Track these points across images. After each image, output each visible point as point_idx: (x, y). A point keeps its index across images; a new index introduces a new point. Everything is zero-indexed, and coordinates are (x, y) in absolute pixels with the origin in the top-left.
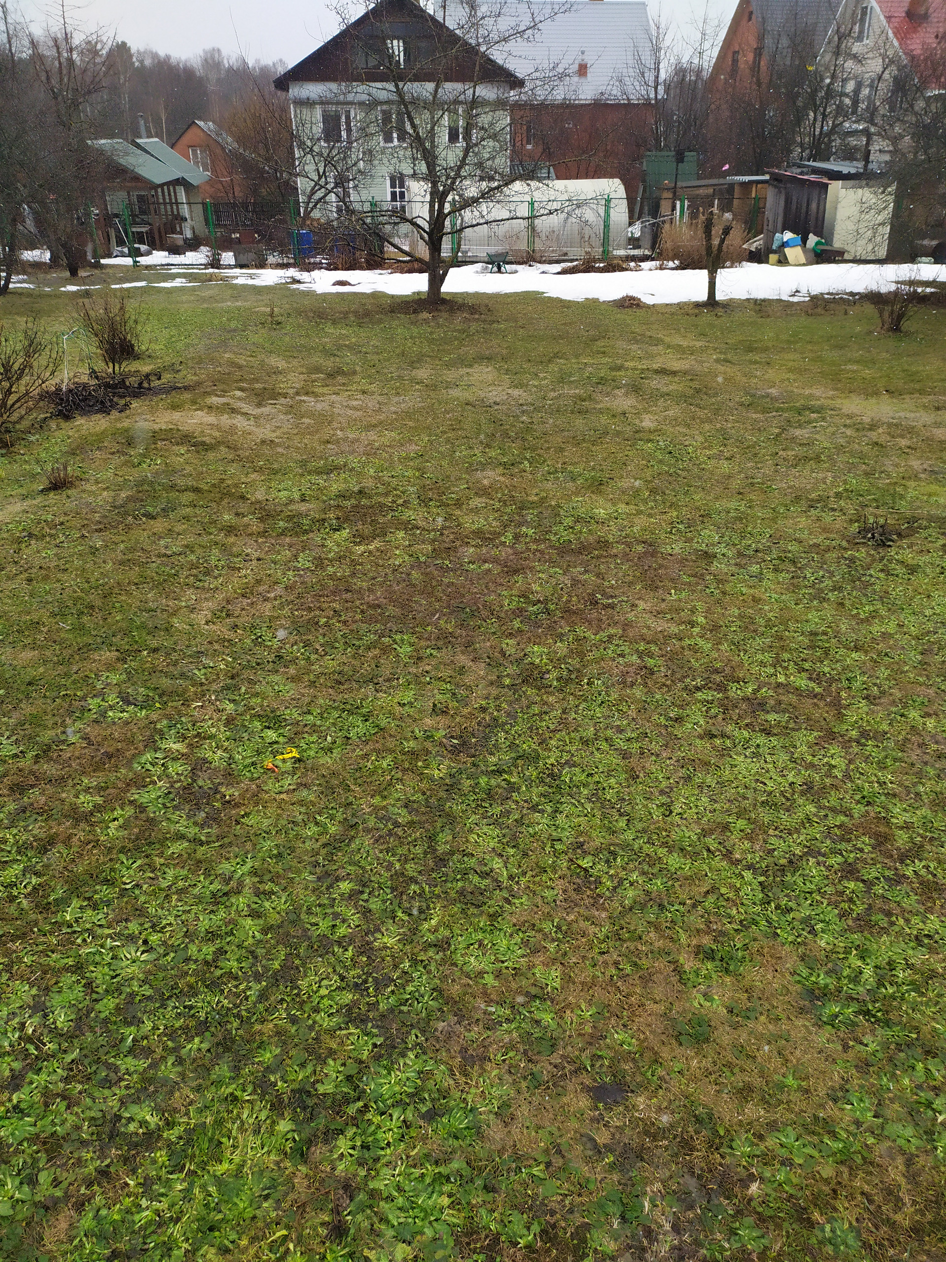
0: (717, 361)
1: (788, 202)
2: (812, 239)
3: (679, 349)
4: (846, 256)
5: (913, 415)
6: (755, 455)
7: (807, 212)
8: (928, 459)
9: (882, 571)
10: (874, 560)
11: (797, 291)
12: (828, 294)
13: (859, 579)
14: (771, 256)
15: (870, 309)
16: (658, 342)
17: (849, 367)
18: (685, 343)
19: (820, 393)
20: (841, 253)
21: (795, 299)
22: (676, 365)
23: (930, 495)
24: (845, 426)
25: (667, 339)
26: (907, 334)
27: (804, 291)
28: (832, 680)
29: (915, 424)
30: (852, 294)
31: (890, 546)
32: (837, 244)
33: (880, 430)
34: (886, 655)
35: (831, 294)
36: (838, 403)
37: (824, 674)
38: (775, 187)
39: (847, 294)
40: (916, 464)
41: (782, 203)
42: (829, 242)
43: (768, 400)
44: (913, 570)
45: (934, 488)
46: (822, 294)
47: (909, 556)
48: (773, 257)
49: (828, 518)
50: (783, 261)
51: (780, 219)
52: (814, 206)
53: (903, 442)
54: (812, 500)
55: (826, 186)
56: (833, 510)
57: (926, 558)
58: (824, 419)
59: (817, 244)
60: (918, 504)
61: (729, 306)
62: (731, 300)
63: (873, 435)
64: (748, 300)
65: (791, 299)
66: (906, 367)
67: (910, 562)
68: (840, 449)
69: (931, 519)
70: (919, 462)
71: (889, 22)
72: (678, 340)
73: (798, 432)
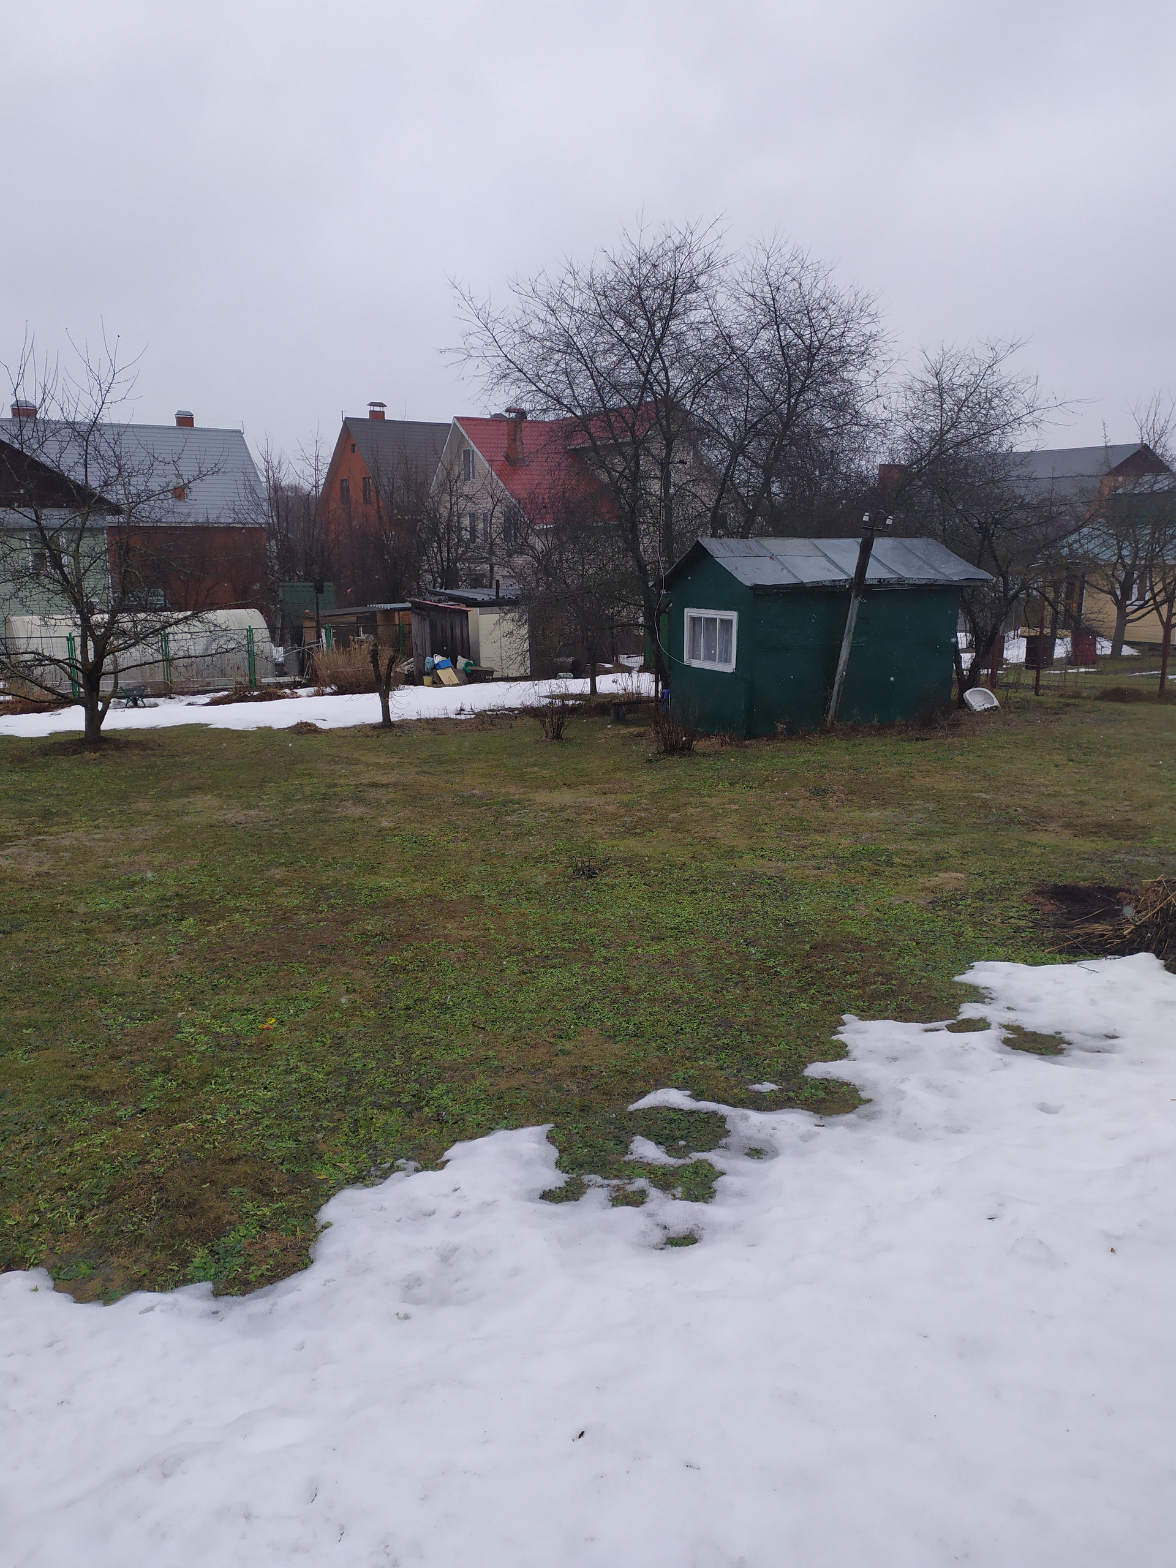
0: (417, 773)
1: (433, 627)
2: (461, 661)
3: (378, 766)
4: (496, 675)
5: (588, 799)
6: (484, 836)
7: (452, 635)
8: (606, 825)
9: (594, 890)
10: (587, 886)
11: (462, 710)
12: (489, 711)
13: (582, 896)
14: (425, 678)
15: (530, 721)
16: (357, 762)
17: (529, 770)
18: (382, 761)
19: (514, 791)
20: (491, 672)
21: (463, 717)
22: (385, 779)
23: (613, 847)
24: (542, 810)
25: (364, 759)
26: (568, 740)
27: (467, 708)
28: (582, 942)
29: (591, 805)
30: (510, 709)
31: (595, 877)
32: (485, 664)
33: (568, 811)
34: (609, 926)
35: (493, 710)
36: (531, 796)
37: (577, 940)
38: (418, 614)
39: (506, 709)
40: (599, 830)
41: (428, 629)
42: (477, 662)
43: (475, 799)
44: (613, 887)
45: (614, 842)
46: (485, 711)
47: (607, 880)
48: (427, 679)
49: (551, 867)
50: (437, 683)
51: (428, 644)
52: (458, 631)
53: (587, 817)
54: (536, 858)
55: (466, 612)
56: (552, 862)
57: (619, 880)
58: (524, 808)
59: (467, 665)
60: (606, 852)
61: (404, 726)
62: (403, 720)
63: (565, 815)
64: (418, 719)
65: (459, 717)
66: (574, 766)
67: (610, 883)
68: (544, 826)
69: (617, 859)
70: (601, 828)
71: (491, 465)
72: (372, 758)
73: (509, 818)
